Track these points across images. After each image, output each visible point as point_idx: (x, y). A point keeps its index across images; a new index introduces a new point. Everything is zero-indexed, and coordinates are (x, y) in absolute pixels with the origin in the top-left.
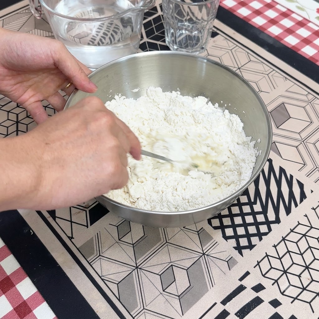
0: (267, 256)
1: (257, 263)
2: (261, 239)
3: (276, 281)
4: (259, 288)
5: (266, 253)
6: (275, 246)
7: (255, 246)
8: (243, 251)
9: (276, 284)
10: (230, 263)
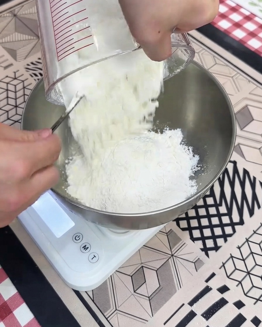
0: (232, 257)
1: (222, 264)
2: (226, 241)
3: (240, 282)
4: (224, 289)
5: (231, 254)
6: (239, 248)
7: (220, 247)
8: (210, 252)
9: (240, 285)
10: (197, 264)
